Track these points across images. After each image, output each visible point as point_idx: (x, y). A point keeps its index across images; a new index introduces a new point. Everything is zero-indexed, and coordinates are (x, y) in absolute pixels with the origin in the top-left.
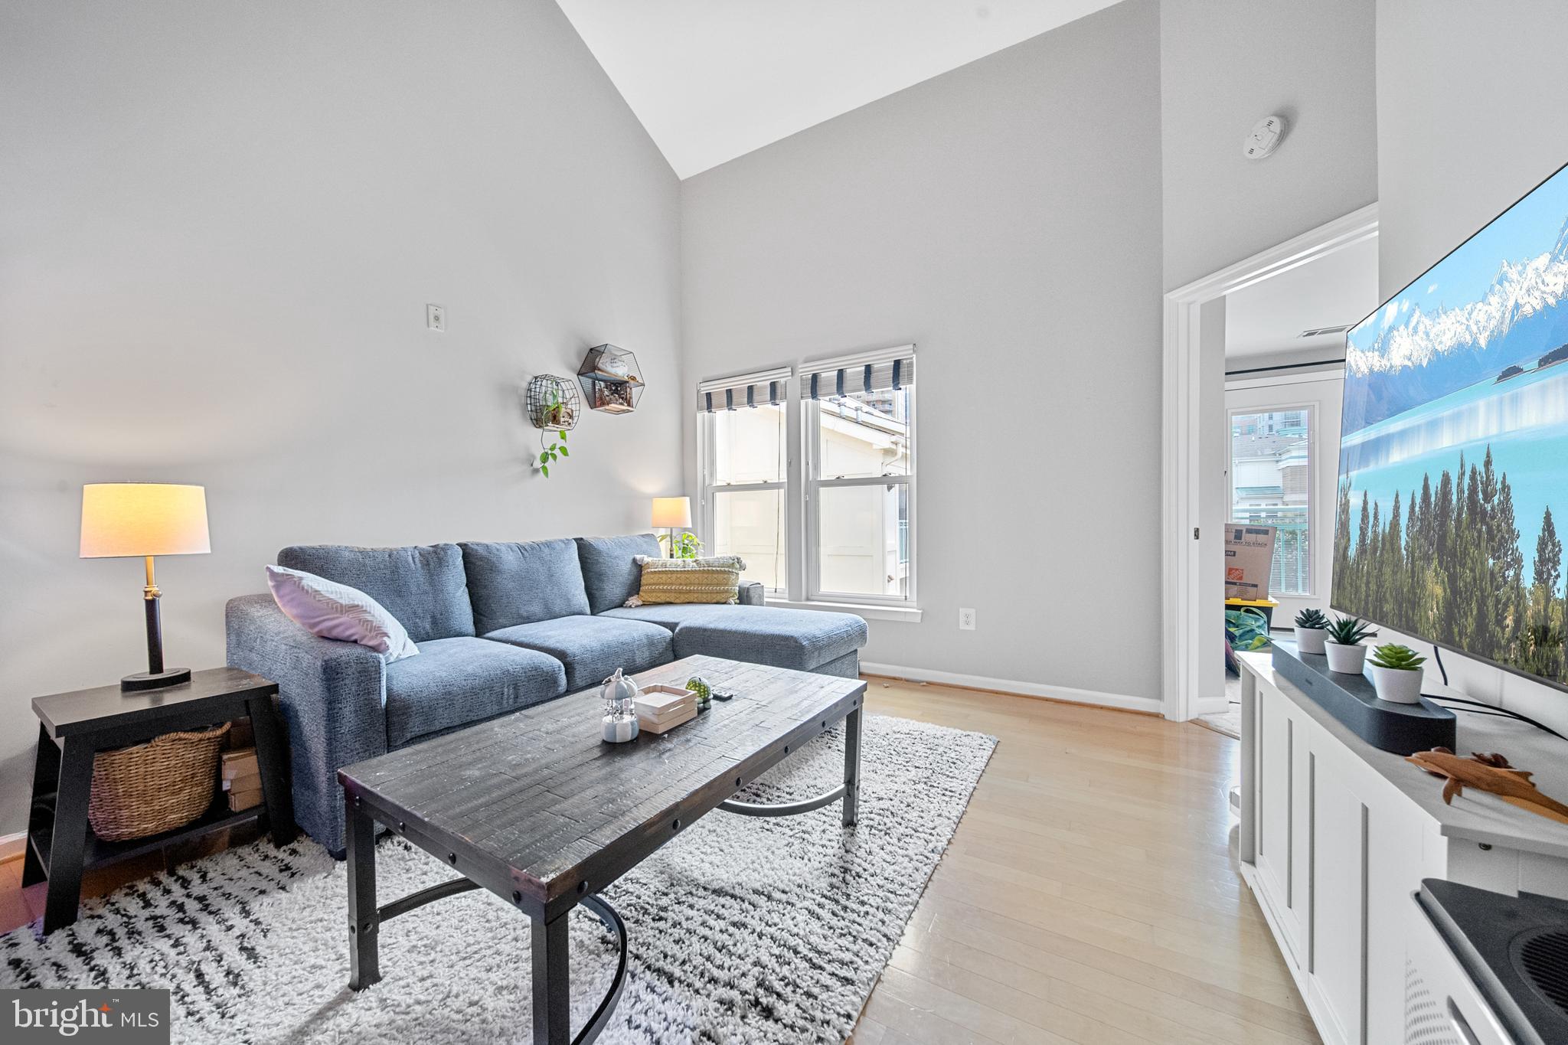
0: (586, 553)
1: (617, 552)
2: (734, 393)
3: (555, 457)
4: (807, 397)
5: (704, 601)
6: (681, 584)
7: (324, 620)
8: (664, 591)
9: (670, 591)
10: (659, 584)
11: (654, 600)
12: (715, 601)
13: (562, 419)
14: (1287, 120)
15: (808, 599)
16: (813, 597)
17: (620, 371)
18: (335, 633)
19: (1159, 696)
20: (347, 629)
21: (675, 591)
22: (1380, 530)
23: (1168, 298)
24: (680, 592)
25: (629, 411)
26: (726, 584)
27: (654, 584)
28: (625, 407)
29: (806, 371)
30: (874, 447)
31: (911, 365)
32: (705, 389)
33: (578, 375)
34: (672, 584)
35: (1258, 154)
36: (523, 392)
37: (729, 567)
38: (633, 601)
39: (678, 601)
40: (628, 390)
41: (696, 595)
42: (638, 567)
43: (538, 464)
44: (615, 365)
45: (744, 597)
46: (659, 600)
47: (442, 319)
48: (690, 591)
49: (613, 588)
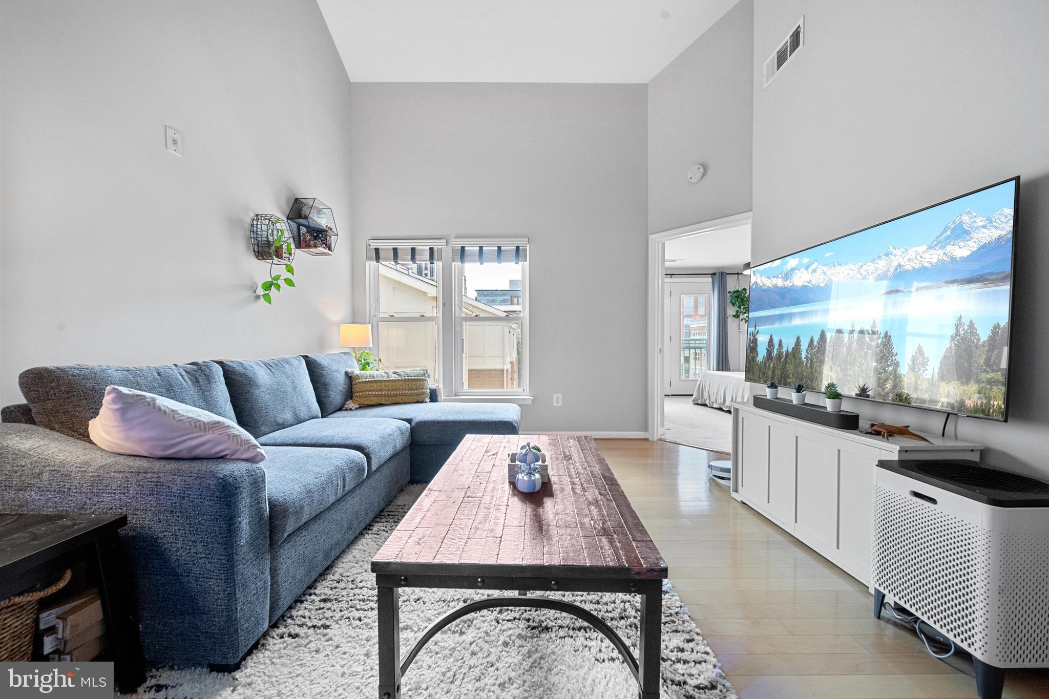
0: (313, 367)
1: (334, 367)
2: (399, 251)
3: (278, 287)
4: (457, 261)
5: (408, 401)
6: (389, 390)
7: (185, 441)
8: (376, 396)
9: (381, 395)
10: (372, 391)
11: (368, 403)
12: (415, 401)
13: (284, 255)
14: (705, 168)
15: (455, 395)
16: (459, 394)
17: (322, 221)
18: (198, 452)
19: (646, 430)
20: (213, 447)
21: (385, 395)
22: (784, 350)
23: (651, 237)
24: (388, 396)
25: (329, 255)
26: (423, 389)
27: (367, 391)
28: (327, 251)
29: (457, 244)
30: (429, 295)
31: (526, 250)
32: (375, 244)
33: (287, 219)
34: (381, 390)
35: (694, 180)
36: (248, 227)
37: (422, 376)
38: (350, 404)
39: (387, 403)
40: (328, 238)
41: (401, 398)
42: (350, 377)
43: (260, 292)
44: (320, 216)
45: (434, 397)
46: (372, 403)
47: (179, 142)
48: (396, 395)
49: (336, 395)
